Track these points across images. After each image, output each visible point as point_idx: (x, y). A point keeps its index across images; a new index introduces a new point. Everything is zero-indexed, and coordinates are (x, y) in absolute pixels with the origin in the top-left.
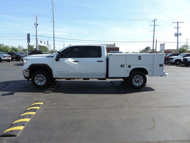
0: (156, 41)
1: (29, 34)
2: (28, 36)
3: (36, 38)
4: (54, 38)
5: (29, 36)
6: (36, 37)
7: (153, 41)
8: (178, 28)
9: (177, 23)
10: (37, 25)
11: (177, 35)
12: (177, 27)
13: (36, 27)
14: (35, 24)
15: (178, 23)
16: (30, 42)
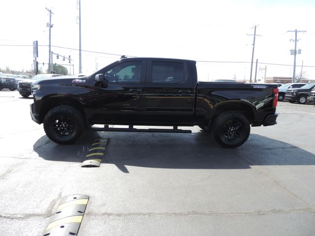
0: (257, 63)
1: (37, 41)
3: (50, 50)
4: (80, 50)
5: (36, 45)
6: (50, 48)
7: (252, 62)
8: (296, 40)
9: (295, 33)
10: (51, 26)
11: (294, 52)
12: (294, 39)
13: (50, 30)
14: (48, 24)
15: (296, 31)
16: (37, 56)
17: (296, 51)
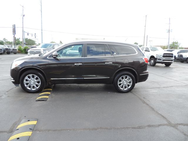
0: (147, 37)
1: (15, 25)
2: (14, 28)
3: (23, 30)
4: (42, 30)
6: (23, 28)
7: (144, 37)
8: (170, 23)
10: (24, 16)
13: (23, 18)
15: (170, 19)
16: (15, 34)
17: (170, 30)
